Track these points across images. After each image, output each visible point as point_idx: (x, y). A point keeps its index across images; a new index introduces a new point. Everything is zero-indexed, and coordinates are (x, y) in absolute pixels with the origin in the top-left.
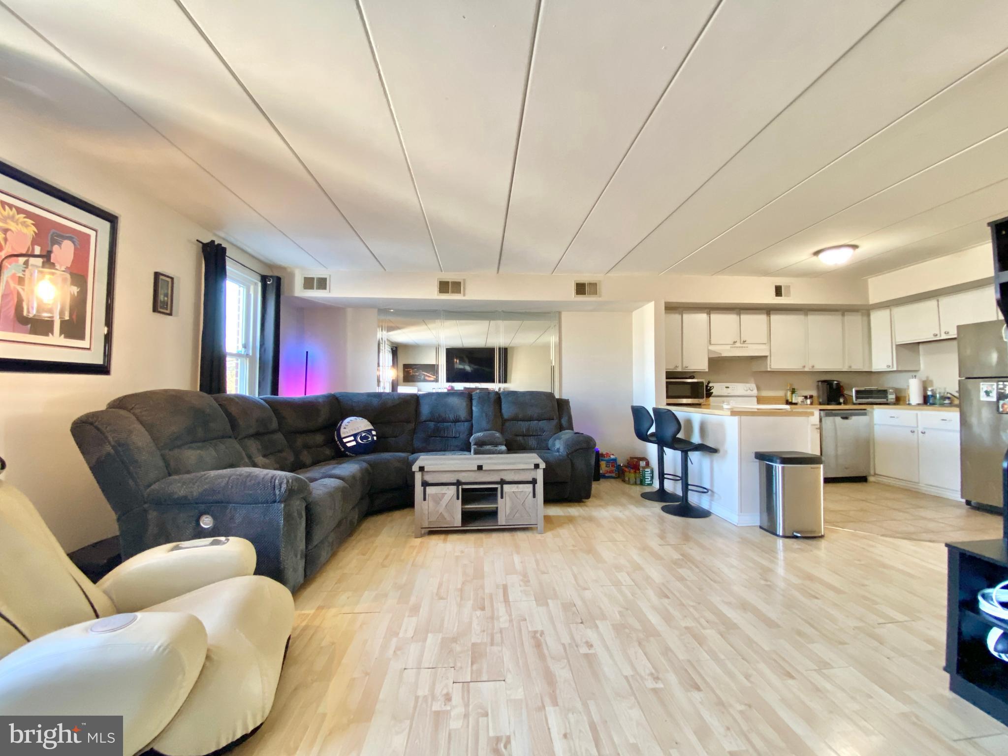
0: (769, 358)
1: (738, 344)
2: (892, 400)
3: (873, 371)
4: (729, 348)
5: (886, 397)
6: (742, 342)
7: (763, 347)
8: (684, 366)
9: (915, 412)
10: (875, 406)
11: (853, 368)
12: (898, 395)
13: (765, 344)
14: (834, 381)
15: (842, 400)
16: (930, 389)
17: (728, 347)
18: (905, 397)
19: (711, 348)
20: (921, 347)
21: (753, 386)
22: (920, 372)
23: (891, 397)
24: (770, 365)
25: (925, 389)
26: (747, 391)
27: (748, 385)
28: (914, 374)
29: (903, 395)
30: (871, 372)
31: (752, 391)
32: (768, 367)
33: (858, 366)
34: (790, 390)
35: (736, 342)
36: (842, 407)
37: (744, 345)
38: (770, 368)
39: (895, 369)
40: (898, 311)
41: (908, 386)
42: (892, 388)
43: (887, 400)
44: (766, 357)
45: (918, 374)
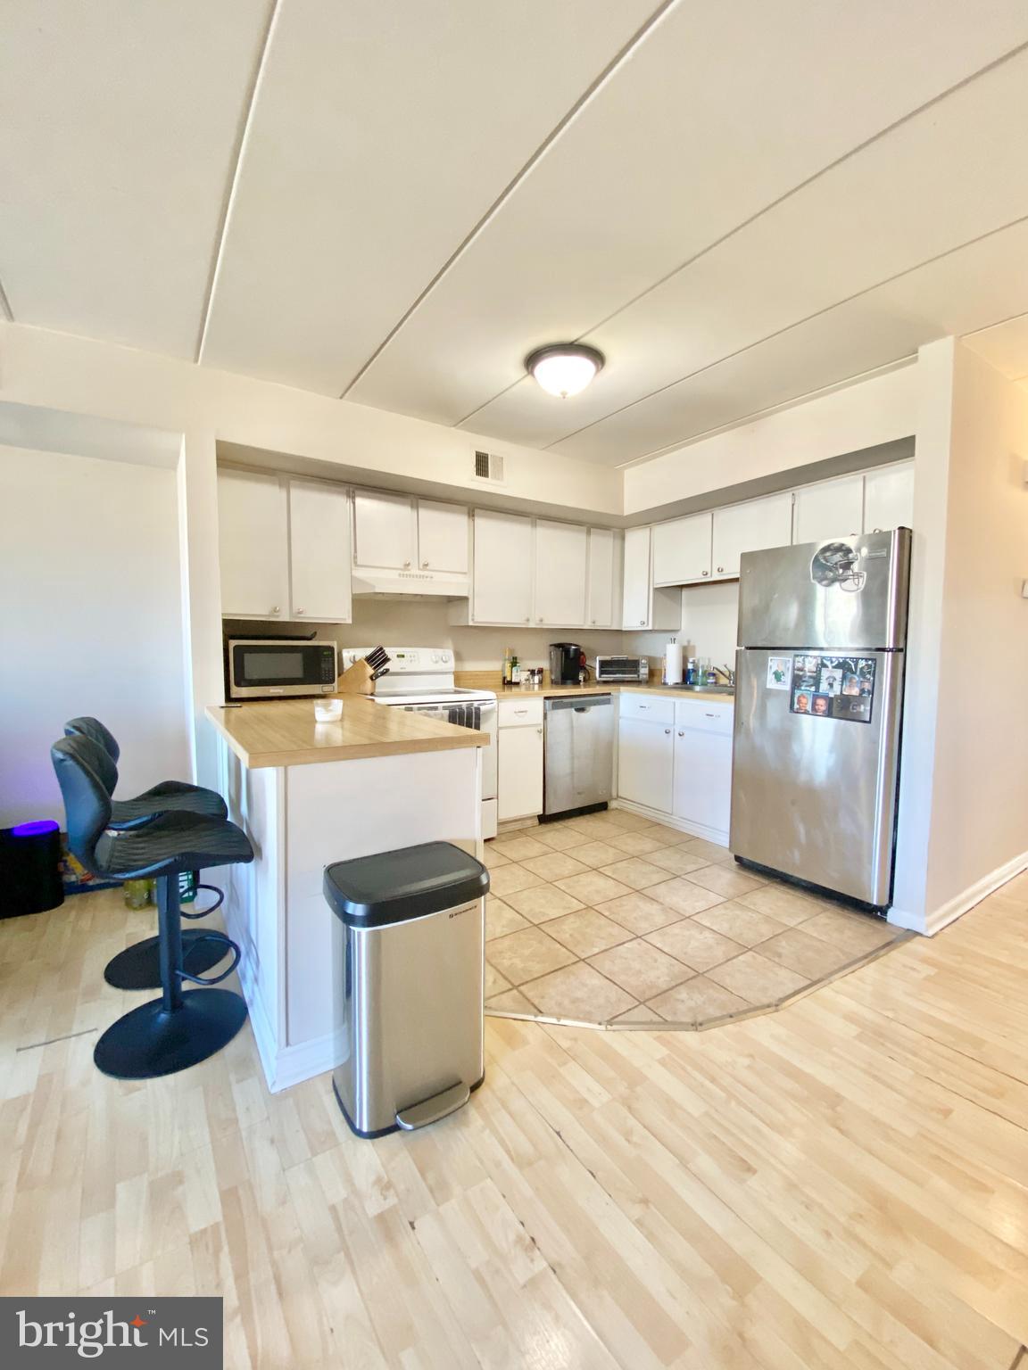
0: (471, 601)
1: (414, 571)
2: (645, 676)
3: (624, 629)
4: (398, 577)
5: (637, 672)
6: (421, 567)
7: (461, 578)
8: (295, 610)
9: (672, 700)
10: (623, 688)
11: (597, 624)
12: (652, 668)
13: (465, 573)
14: (571, 644)
15: (581, 677)
16: (691, 660)
17: (394, 575)
18: (661, 670)
19: (359, 573)
20: (685, 593)
21: (449, 653)
22: (679, 633)
23: (644, 671)
24: (473, 615)
25: (685, 660)
26: (437, 662)
27: (439, 652)
28: (672, 635)
29: (658, 667)
30: (619, 632)
31: (446, 662)
32: (470, 618)
33: (605, 622)
34: (509, 660)
35: (409, 565)
36: (581, 690)
37: (426, 573)
38: (473, 620)
39: (650, 628)
40: (662, 531)
41: (665, 655)
42: (644, 657)
43: (639, 676)
44: (465, 599)
45: (677, 636)
